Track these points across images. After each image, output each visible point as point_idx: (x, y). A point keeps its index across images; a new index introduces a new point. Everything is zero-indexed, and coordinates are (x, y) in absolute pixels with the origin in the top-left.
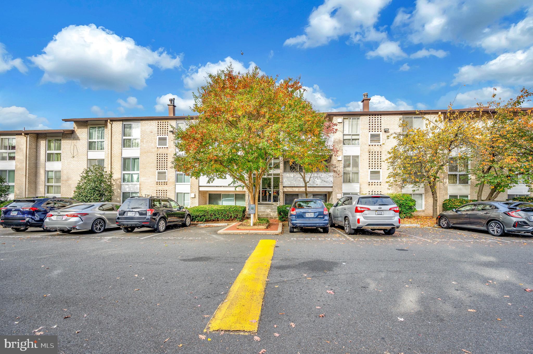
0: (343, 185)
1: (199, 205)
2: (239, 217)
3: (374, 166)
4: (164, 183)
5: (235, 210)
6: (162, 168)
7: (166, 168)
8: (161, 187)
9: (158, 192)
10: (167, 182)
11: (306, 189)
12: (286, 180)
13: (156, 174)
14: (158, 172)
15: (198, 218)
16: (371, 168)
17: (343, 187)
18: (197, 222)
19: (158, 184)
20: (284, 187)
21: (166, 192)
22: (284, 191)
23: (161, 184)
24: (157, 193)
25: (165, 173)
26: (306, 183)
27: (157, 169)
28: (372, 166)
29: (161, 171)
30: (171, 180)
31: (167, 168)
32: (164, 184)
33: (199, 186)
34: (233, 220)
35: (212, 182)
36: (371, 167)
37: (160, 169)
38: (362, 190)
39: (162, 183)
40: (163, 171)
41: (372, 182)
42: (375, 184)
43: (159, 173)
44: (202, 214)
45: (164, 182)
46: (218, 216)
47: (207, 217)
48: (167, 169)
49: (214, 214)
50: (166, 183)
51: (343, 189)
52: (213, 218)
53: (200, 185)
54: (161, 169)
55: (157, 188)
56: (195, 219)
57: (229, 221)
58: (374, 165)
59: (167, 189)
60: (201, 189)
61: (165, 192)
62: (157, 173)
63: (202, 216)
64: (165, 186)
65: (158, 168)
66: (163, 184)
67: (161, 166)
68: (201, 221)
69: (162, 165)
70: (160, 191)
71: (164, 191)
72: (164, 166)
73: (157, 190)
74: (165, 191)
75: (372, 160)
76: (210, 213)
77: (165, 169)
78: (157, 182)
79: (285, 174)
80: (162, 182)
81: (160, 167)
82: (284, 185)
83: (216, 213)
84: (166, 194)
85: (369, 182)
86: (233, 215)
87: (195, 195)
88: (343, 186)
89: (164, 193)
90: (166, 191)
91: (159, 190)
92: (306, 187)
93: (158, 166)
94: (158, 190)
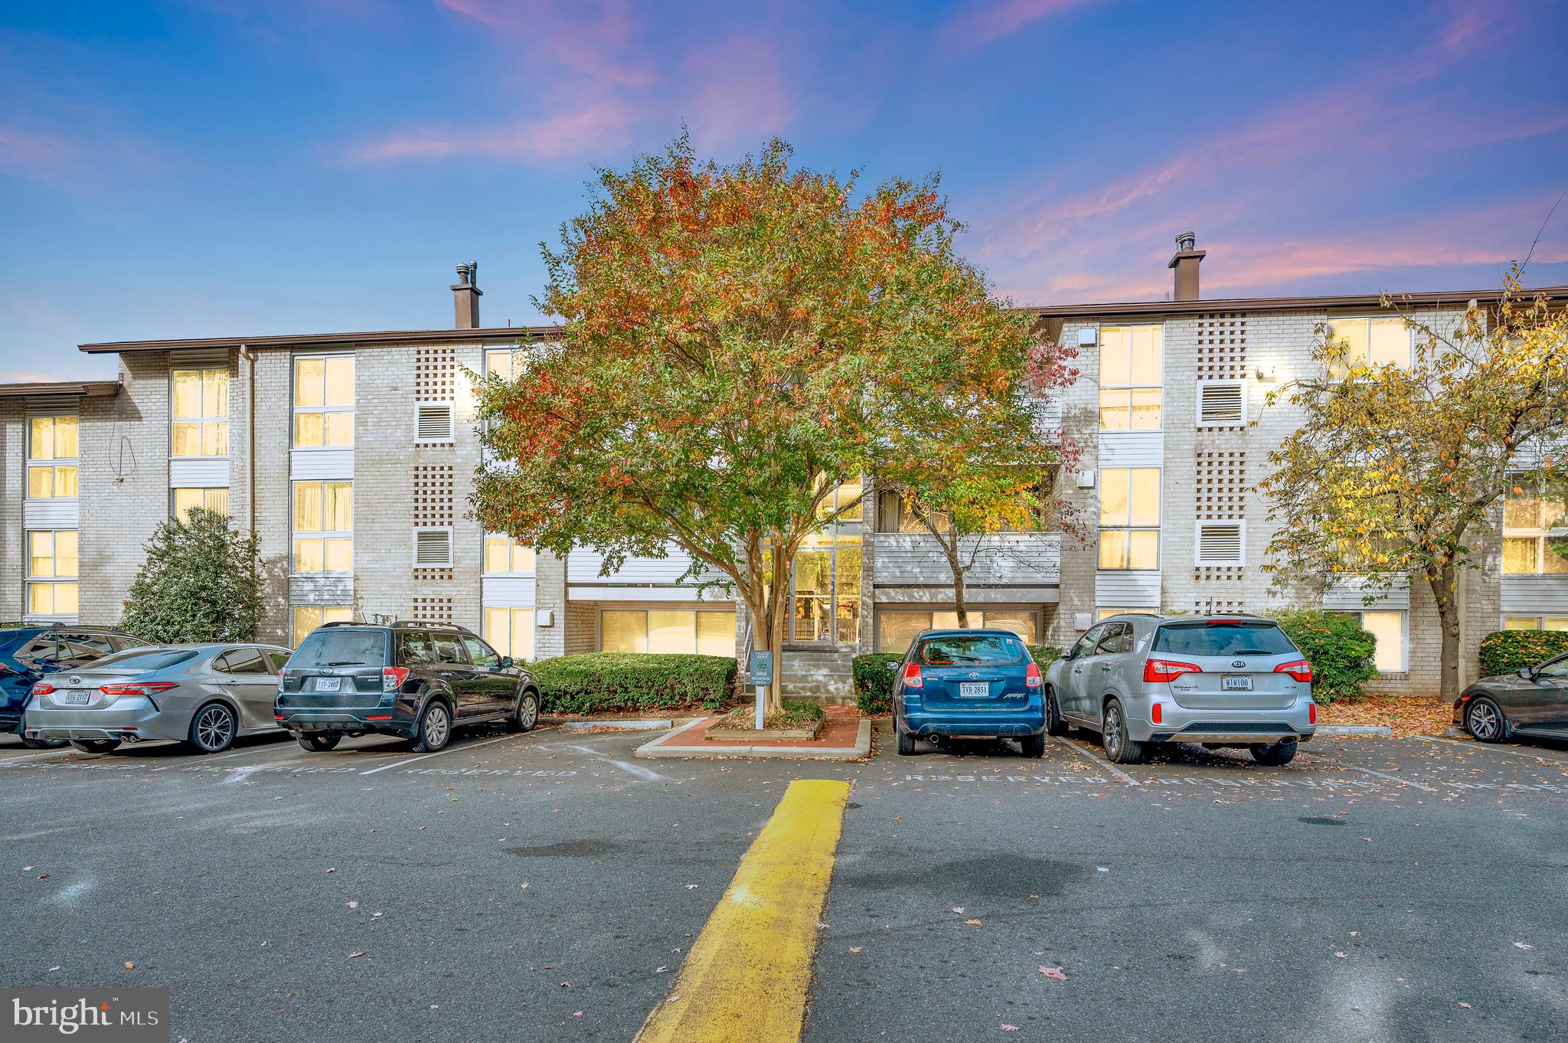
0: (1097, 577)
1: (567, 652)
2: (712, 697)
3: (1215, 508)
4: (442, 573)
5: (697, 670)
6: (433, 520)
7: (446, 519)
8: (428, 590)
9: (420, 604)
10: (451, 570)
11: (959, 595)
12: (886, 560)
13: (410, 539)
14: (419, 533)
15: (566, 701)
16: (1204, 516)
17: (1097, 588)
18: (562, 713)
19: (420, 577)
20: (876, 586)
21: (450, 605)
22: (877, 601)
23: (429, 577)
24: (416, 608)
25: (444, 535)
26: (958, 573)
27: (417, 524)
28: (1209, 508)
29: (429, 529)
30: (465, 563)
31: (451, 520)
32: (442, 577)
33: (568, 585)
34: (690, 707)
35: (617, 570)
36: (1204, 512)
37: (425, 524)
38: (1171, 596)
39: (433, 574)
40: (438, 528)
41: (1208, 569)
42: (1219, 573)
43: (422, 536)
44: (578, 687)
45: (442, 570)
46: (635, 693)
47: (596, 695)
48: (450, 523)
49: (621, 686)
50: (447, 575)
51: (1097, 593)
52: (618, 699)
53: (570, 580)
54: (429, 524)
55: (416, 592)
56: (554, 703)
57: (676, 713)
58: (1214, 502)
59: (453, 594)
60: (575, 594)
61: (445, 604)
62: (415, 538)
63: (577, 693)
64: (446, 583)
65: (421, 520)
66: (437, 577)
67: (429, 512)
68: (573, 712)
69: (433, 508)
70: (428, 604)
71: (441, 601)
72: (442, 512)
73: (416, 600)
74: (445, 601)
75: (1210, 486)
76: (607, 681)
77: (446, 524)
78: (416, 570)
79: (882, 538)
80: (433, 570)
81: (425, 516)
82: (879, 580)
83: (630, 684)
84: (450, 612)
85: (1197, 569)
86: (689, 688)
87: (552, 616)
88: (1097, 583)
89: (441, 609)
90: (449, 601)
91: (424, 600)
92: (958, 584)
93: (421, 513)
94: (420, 600)
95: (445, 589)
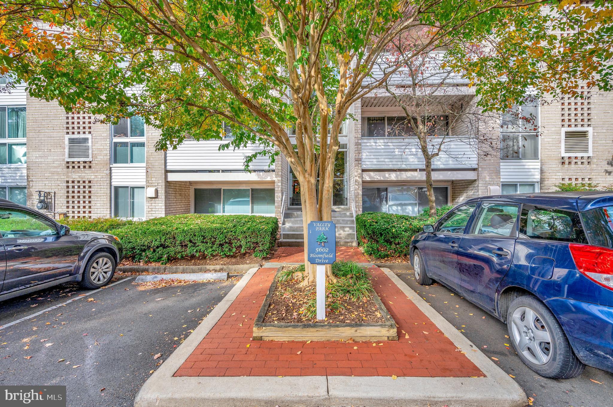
0: (501, 164)
1: (166, 214)
2: (261, 248)
3: (573, 120)
4: (85, 164)
5: (249, 229)
6: (79, 130)
7: (87, 130)
8: (76, 176)
9: (70, 185)
10: (90, 162)
11: (429, 176)
12: (368, 154)
13: (64, 143)
14: (69, 139)
15: (149, 253)
16: (566, 125)
17: (501, 170)
18: (147, 262)
19: (71, 167)
20: (363, 171)
21: (90, 184)
22: (364, 179)
23: (76, 167)
24: (68, 187)
25: (86, 140)
26: (428, 158)
27: (68, 133)
28: (569, 120)
29: (76, 136)
30: (100, 158)
31: (90, 130)
32: (84, 167)
33: (167, 171)
34: (245, 254)
35: (175, 148)
36: (566, 123)
37: (73, 133)
38: (547, 175)
39: (78, 165)
40: (82, 136)
41: (569, 158)
42: (576, 161)
43: (72, 141)
44: (157, 243)
45: (85, 162)
46: (202, 247)
47: (172, 249)
48: (90, 133)
49: (190, 241)
50: (88, 165)
51: (502, 174)
52: (189, 251)
53: (169, 168)
54: (76, 133)
55: (68, 177)
56: (141, 255)
57: (234, 260)
58: (573, 117)
59: (92, 177)
60: (172, 177)
61: (87, 184)
62: (67, 142)
63: (158, 247)
64: (87, 171)
65: (71, 131)
66: (81, 167)
67: (76, 125)
68: (155, 261)
69: (79, 123)
70: (76, 184)
71: (84, 182)
72: (84, 125)
73: (68, 182)
74: (87, 182)
75: (569, 107)
76: (180, 238)
77: (87, 133)
78: (68, 162)
79: (365, 141)
80: (79, 162)
81: (73, 128)
82: (364, 167)
83: (198, 240)
84: (90, 189)
85: (563, 158)
86: (243, 242)
87: (157, 191)
88: (501, 167)
89: (84, 187)
90: (90, 182)
91: (73, 182)
92: (428, 169)
93: (70, 126)
94: (70, 182)
95: (87, 175)
